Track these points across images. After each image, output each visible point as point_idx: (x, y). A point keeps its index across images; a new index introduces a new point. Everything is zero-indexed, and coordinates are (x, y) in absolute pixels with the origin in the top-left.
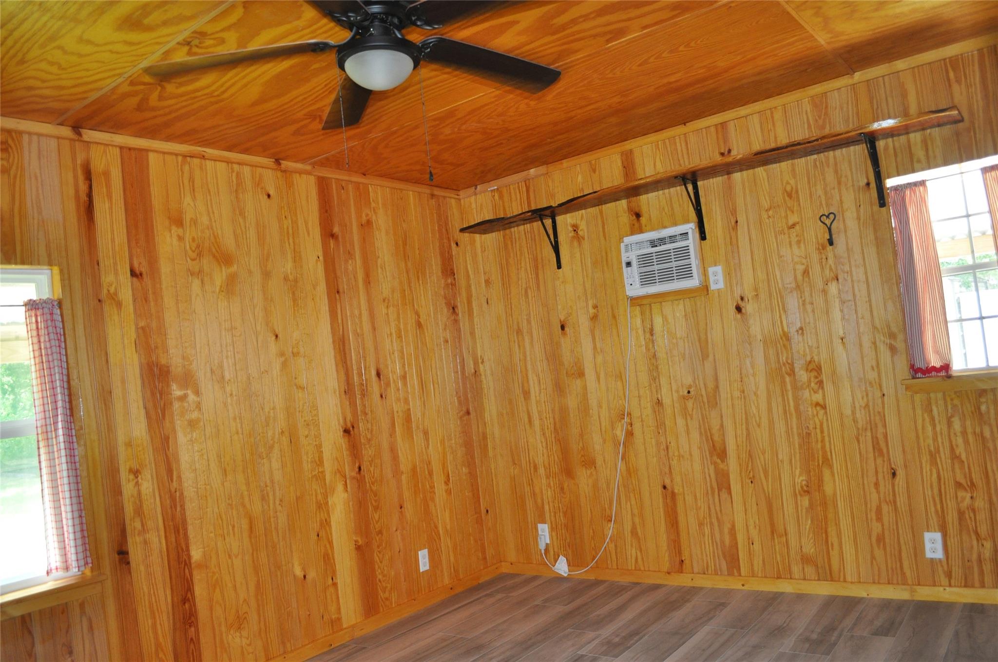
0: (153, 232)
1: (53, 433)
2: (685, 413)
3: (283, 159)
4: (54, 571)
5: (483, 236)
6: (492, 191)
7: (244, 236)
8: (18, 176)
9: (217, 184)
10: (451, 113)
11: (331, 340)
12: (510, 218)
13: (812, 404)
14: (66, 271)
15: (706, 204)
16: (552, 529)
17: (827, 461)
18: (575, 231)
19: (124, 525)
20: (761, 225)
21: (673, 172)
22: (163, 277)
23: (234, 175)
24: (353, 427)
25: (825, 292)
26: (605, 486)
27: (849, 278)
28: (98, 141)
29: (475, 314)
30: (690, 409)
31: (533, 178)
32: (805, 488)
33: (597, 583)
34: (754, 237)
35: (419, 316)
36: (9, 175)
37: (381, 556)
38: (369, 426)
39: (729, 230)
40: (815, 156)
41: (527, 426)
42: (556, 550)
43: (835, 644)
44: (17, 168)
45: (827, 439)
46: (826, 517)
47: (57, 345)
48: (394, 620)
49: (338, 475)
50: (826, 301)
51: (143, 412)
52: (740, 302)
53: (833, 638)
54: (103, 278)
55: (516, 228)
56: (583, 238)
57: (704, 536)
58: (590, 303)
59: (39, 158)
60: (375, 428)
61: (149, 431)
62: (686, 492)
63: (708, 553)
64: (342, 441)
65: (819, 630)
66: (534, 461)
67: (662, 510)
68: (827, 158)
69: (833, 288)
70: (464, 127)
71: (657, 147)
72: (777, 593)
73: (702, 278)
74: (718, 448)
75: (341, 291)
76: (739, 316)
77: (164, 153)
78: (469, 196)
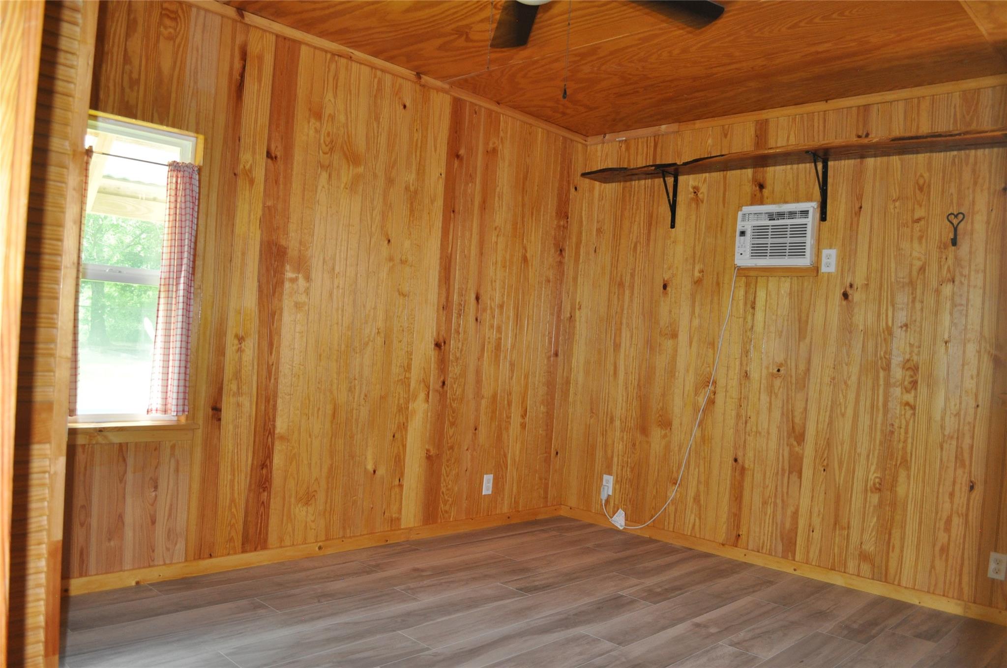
0: (293, 120)
1: (175, 287)
2: (771, 391)
3: (425, 74)
4: (154, 412)
5: (603, 185)
6: (620, 141)
7: (375, 141)
8: (182, 46)
9: (359, 86)
10: (594, 51)
11: (438, 256)
12: (633, 169)
13: (901, 403)
14: (209, 141)
15: (833, 185)
16: (616, 482)
17: (905, 463)
18: (695, 192)
19: (222, 384)
20: (885, 214)
21: (805, 145)
22: (295, 163)
23: (376, 80)
24: (445, 343)
25: (938, 292)
26: (676, 449)
27: (966, 282)
28: (257, 25)
29: (581, 261)
30: (776, 388)
31: (663, 135)
32: (877, 486)
33: (651, 541)
34: (875, 226)
35: (526, 251)
36: (174, 42)
37: (448, 470)
38: (460, 345)
39: (852, 213)
40: (955, 153)
41: (611, 379)
42: (616, 502)
43: (874, 637)
44: (182, 39)
45: (910, 440)
46: (893, 518)
47: (191, 207)
48: (449, 532)
49: (422, 385)
50: (938, 302)
51: (256, 284)
52: (848, 289)
53: (874, 632)
54: (241, 155)
55: (637, 182)
56: (702, 202)
57: (766, 514)
58: (697, 268)
59: (203, 32)
60: (464, 349)
61: (259, 303)
62: (756, 469)
63: (766, 532)
64: (432, 352)
65: (861, 622)
66: (612, 413)
67: (728, 482)
68: (968, 156)
69: (947, 289)
70: (603, 68)
71: (794, 119)
72: (826, 583)
73: (815, 259)
74: (797, 431)
75: (456, 210)
76: (844, 303)
77: (315, 48)
78: (597, 144)
